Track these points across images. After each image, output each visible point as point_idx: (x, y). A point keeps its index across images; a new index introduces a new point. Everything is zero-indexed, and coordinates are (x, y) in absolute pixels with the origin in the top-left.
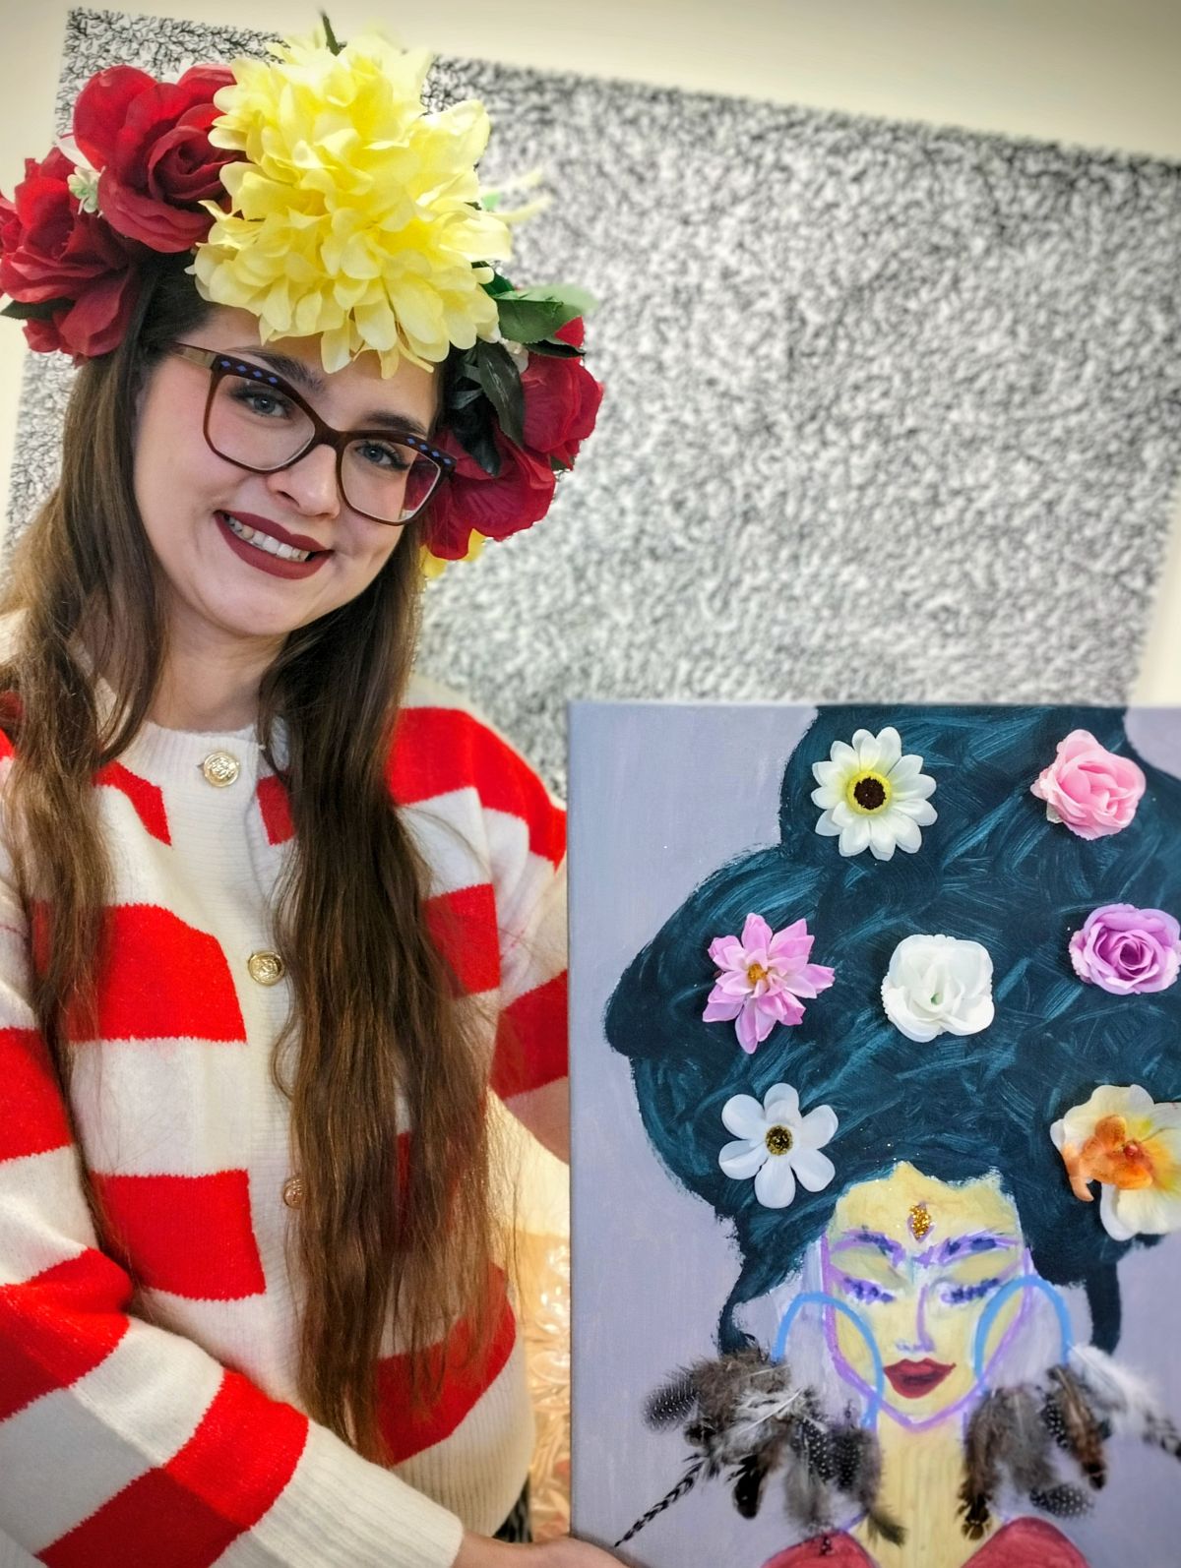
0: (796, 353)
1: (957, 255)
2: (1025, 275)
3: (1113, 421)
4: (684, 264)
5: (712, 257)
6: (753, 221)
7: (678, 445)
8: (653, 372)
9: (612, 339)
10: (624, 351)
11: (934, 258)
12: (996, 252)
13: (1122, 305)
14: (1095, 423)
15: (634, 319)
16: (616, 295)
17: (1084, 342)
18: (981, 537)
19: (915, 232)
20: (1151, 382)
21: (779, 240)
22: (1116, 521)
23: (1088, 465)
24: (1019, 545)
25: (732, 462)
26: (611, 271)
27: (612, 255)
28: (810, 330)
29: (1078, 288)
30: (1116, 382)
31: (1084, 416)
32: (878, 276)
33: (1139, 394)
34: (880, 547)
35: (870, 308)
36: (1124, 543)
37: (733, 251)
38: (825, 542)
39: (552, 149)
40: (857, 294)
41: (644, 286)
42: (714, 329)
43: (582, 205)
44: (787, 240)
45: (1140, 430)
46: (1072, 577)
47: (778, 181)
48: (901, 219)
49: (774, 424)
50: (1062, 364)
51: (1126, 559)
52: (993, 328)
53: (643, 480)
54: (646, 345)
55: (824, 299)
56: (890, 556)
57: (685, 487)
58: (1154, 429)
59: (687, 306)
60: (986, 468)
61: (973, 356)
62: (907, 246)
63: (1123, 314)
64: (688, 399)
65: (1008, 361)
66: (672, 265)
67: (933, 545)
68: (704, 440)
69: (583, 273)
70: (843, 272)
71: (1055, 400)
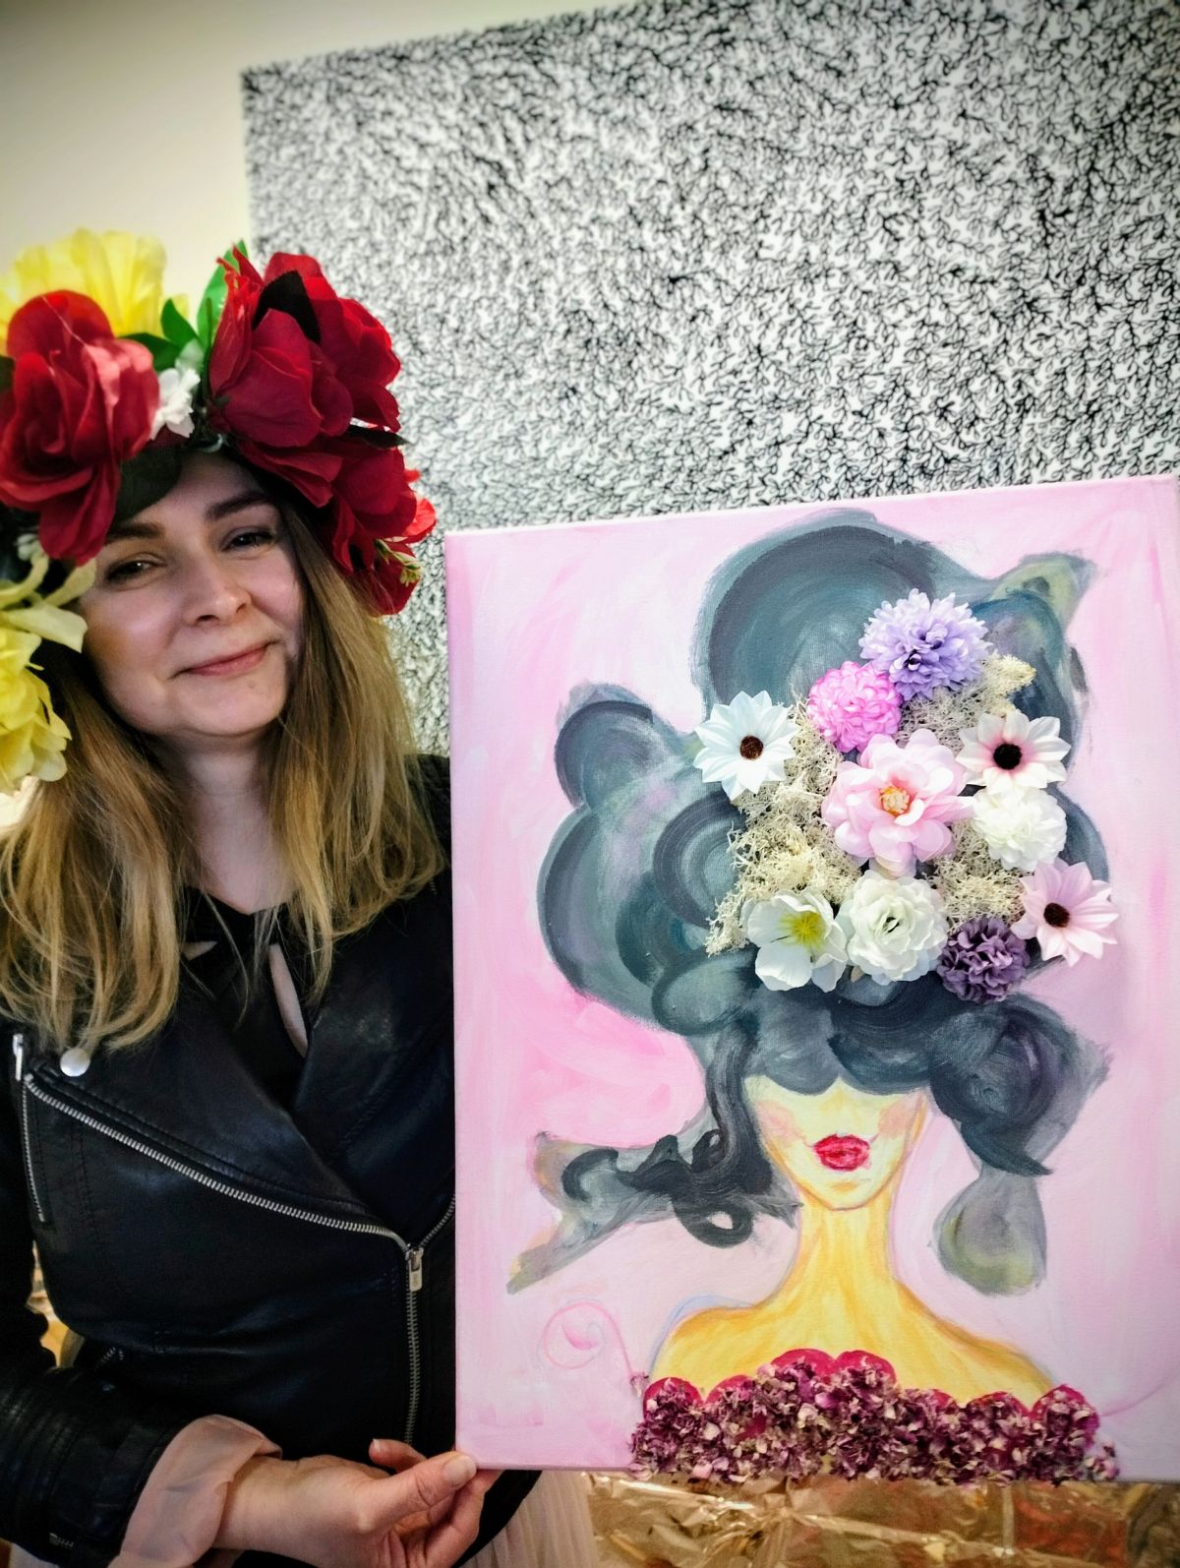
0: (1049, 217)
5: (934, 136)
6: (972, 85)
7: (932, 348)
8: (888, 277)
15: (858, 225)
16: (834, 204)
19: (1164, 45)
21: (1005, 98)
25: (997, 351)
26: (823, 180)
27: (824, 164)
28: (1059, 186)
32: (1128, 107)
39: (738, 69)
40: (1108, 133)
42: (949, 214)
43: (778, 118)
44: (1014, 96)
47: (993, 33)
54: (877, 250)
55: (1069, 149)
57: (949, 391)
59: (915, 196)
62: (1157, 64)
64: (934, 295)
68: (961, 335)
70: (1085, 113)
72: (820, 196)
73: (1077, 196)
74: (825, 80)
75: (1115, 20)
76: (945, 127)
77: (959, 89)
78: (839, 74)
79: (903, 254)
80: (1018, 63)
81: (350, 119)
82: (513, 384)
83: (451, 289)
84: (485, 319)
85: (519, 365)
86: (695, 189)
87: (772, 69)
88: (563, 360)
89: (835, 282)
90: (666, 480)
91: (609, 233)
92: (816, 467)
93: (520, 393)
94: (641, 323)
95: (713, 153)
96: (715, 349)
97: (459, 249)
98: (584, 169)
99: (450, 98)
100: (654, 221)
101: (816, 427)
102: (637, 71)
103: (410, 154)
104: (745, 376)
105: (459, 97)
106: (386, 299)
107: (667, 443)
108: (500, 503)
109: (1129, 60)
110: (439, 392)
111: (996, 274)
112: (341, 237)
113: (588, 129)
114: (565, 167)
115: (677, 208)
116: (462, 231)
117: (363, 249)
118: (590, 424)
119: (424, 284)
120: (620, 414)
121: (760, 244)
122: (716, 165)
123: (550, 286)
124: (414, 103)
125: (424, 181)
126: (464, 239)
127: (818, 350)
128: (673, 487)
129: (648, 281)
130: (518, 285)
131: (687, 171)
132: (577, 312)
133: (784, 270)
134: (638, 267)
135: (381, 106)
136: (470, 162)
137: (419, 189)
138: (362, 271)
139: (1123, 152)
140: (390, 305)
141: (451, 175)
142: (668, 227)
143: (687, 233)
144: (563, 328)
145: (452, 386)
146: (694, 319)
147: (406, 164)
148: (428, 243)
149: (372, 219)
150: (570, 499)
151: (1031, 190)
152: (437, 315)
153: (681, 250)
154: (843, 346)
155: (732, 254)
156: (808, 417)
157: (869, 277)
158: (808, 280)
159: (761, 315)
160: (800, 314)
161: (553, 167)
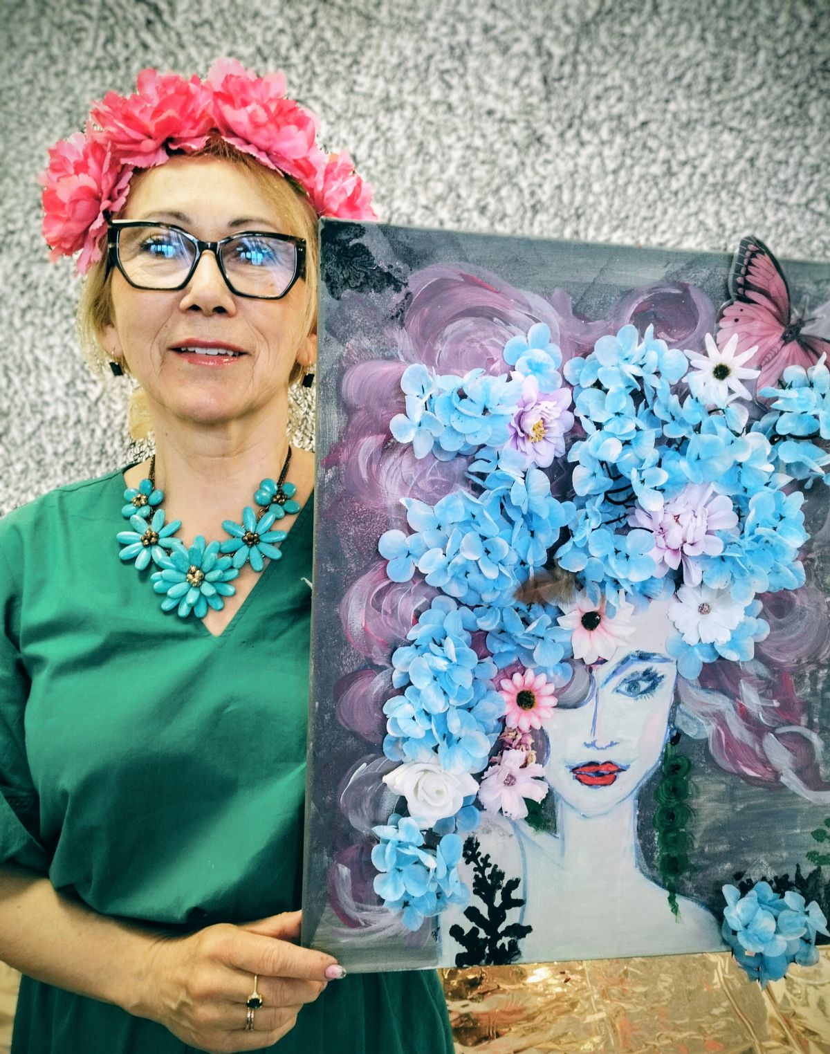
0: (549, 80)
3: (785, 92)
4: (453, 27)
5: (473, 18)
7: (475, 164)
9: (410, 93)
10: (420, 100)
13: (776, 6)
14: (772, 95)
15: (423, 75)
16: (406, 59)
17: (755, 37)
18: (708, 193)
20: (807, 58)
22: (800, 164)
23: (773, 127)
24: (735, 194)
25: (517, 169)
26: (398, 41)
27: (399, 30)
28: (556, 61)
30: (783, 63)
31: (764, 91)
32: (598, 13)
33: (799, 69)
34: (636, 214)
35: (597, 37)
36: (809, 179)
37: (488, 11)
38: (596, 217)
40: (586, 29)
41: (427, 49)
42: (484, 72)
45: (804, 95)
46: (777, 210)
49: (542, 136)
50: (742, 56)
51: (811, 191)
52: (688, 38)
53: (453, 195)
54: (436, 94)
55: (562, 37)
56: (645, 219)
57: (486, 195)
58: (814, 93)
59: (461, 58)
60: (701, 141)
61: (678, 61)
63: (778, 11)
64: (475, 128)
65: (703, 60)
66: (444, 30)
67: (674, 204)
68: (493, 157)
69: (379, 47)
70: (572, 14)
71: (741, 83)
72: (396, 53)
73: (567, 69)
76: (481, 14)
79: (454, 98)
86: (307, 39)
89: (408, 113)
95: (320, 14)
97: (123, 66)
98: (223, 16)
100: (276, 58)
106: (62, 100)
111: (516, 117)
112: (23, 49)
114: (208, 13)
115: (293, 52)
116: (125, 53)
117: (43, 59)
119: (93, 91)
121: (355, 82)
122: (322, 22)
126: (127, 59)
127: (396, 160)
131: (301, 25)
133: (372, 102)
137: (89, 17)
138: (42, 76)
139: (595, 41)
140: (66, 104)
142: (286, 64)
143: (301, 69)
148: (98, 60)
149: (50, 37)
151: (538, 61)
153: (296, 81)
154: (413, 159)
155: (334, 87)
156: (390, 207)
157: (431, 111)
158: (389, 110)
159: (355, 133)
160: (384, 134)
161: (199, 12)
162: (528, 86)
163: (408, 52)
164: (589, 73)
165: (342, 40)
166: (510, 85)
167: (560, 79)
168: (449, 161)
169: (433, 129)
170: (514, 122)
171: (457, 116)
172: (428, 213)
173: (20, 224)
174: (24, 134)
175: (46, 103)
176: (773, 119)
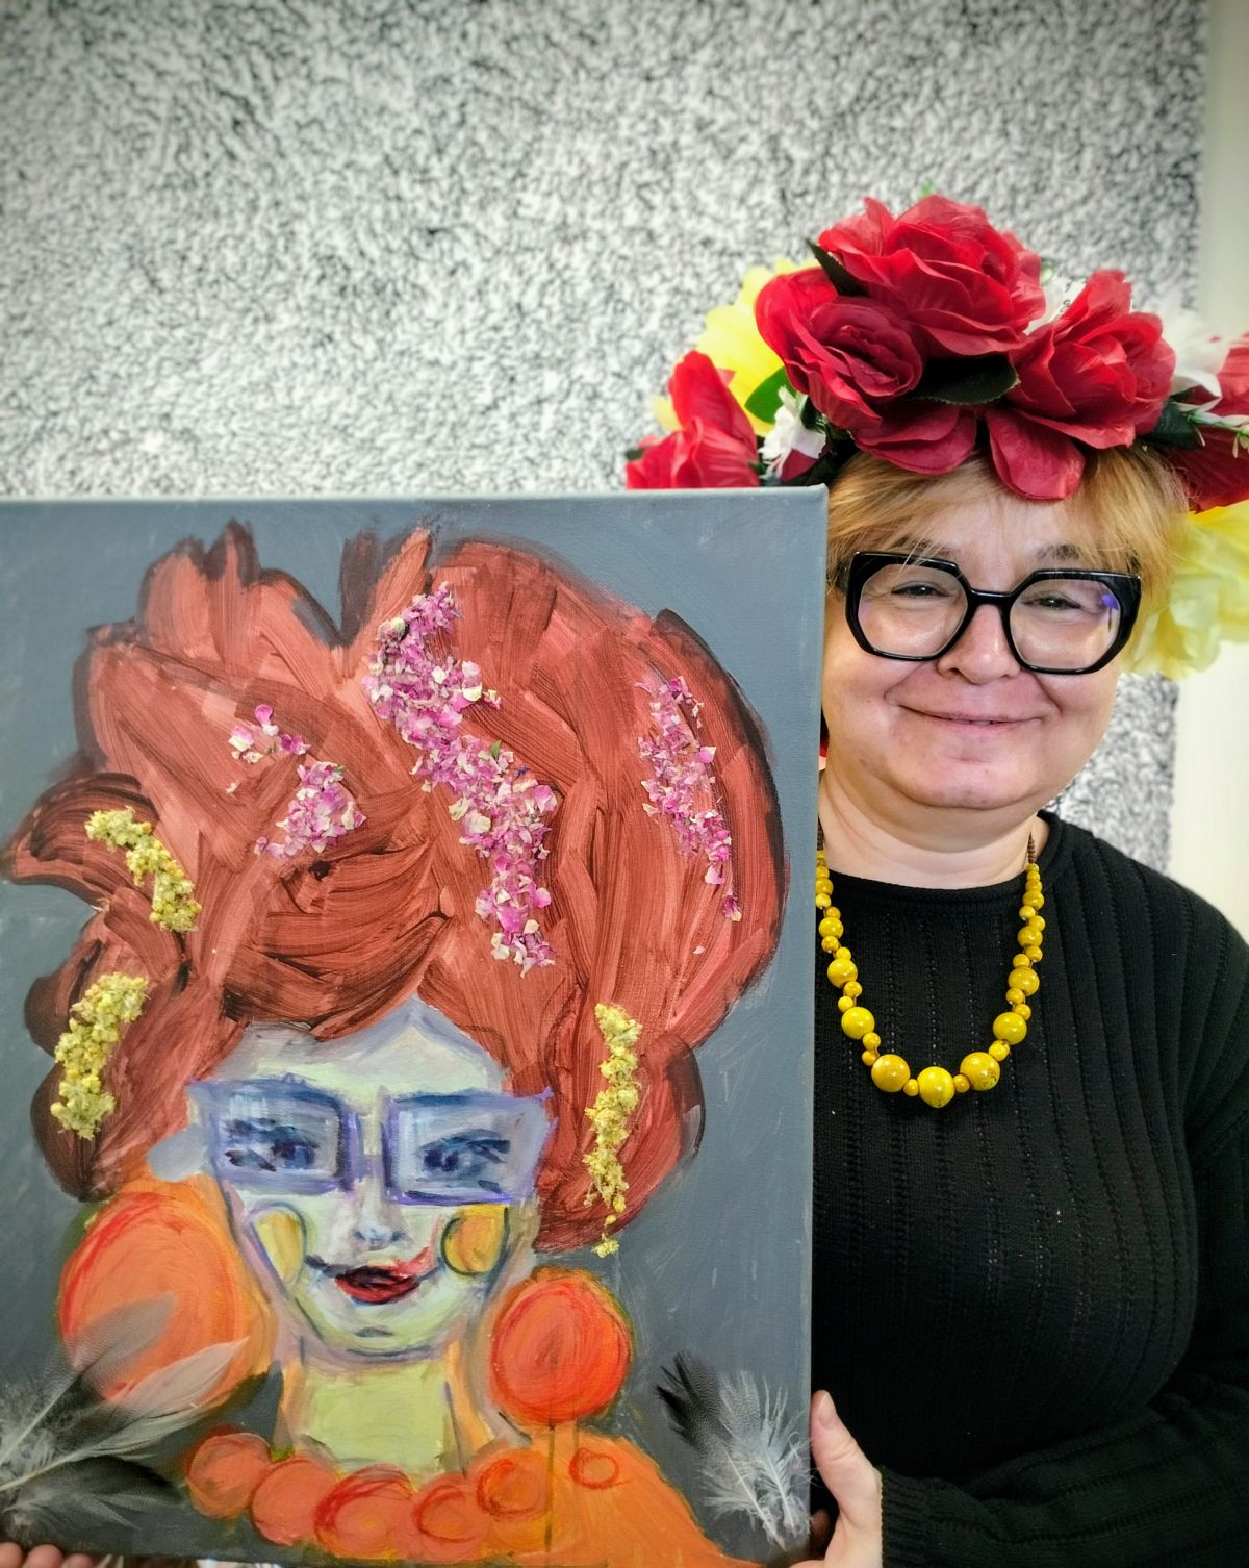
0: (789, 195)
1: (935, 64)
2: (1005, 72)
4: (655, 121)
5: (683, 110)
6: (718, 65)
8: (643, 243)
9: (594, 217)
10: (610, 227)
11: (912, 69)
12: (972, 52)
13: (1108, 86)
14: (1103, 212)
15: (613, 191)
19: (887, 46)
20: (1151, 159)
21: (748, 80)
26: (579, 144)
27: (580, 128)
28: (798, 168)
29: (1061, 76)
30: (1118, 166)
31: (1091, 206)
32: (858, 99)
33: (1140, 174)
35: (856, 134)
37: (703, 100)
39: (494, 27)
40: (840, 121)
41: (618, 155)
42: (698, 187)
43: (534, 79)
44: (757, 79)
45: (1148, 210)
47: (737, 18)
48: (869, 35)
52: (983, 132)
53: (655, 357)
54: (632, 216)
55: (806, 133)
58: (1162, 208)
59: (666, 166)
61: (971, 164)
62: (881, 63)
63: (1111, 94)
65: (1006, 163)
66: (642, 127)
69: (552, 152)
70: (820, 101)
71: (1057, 195)
72: (576, 160)
73: (813, 179)
74: (578, 47)
75: (845, 19)
76: (694, 103)
77: (707, 67)
78: (593, 42)
79: (657, 222)
80: (759, 48)
81: (76, 36)
82: (262, 328)
83: (193, 225)
84: (231, 259)
85: (269, 309)
86: (452, 143)
87: (528, 31)
88: (317, 306)
89: (593, 244)
90: (428, 434)
91: (364, 179)
92: (578, 426)
93: (270, 338)
94: (401, 271)
95: (470, 108)
96: (476, 304)
97: (202, 184)
98: (337, 112)
99: (190, 26)
100: (410, 170)
101: (577, 387)
102: (391, 19)
103: (146, 82)
104: (506, 333)
105: (201, 26)
106: (120, 232)
107: (428, 396)
108: (251, 452)
109: (857, 56)
110: (180, 333)
111: (742, 247)
112: (67, 163)
113: (341, 71)
114: (317, 108)
115: (434, 161)
116: (205, 166)
117: (94, 177)
118: (346, 374)
119: (162, 218)
120: (379, 365)
121: (519, 202)
122: (473, 120)
123: (302, 229)
124: (150, 26)
125: (162, 110)
126: (207, 174)
127: (578, 311)
128: (436, 441)
129: (405, 232)
130: (267, 226)
131: (444, 124)
132: (330, 258)
133: (543, 230)
134: (395, 215)
135: (112, 26)
136: (214, 94)
137: (156, 118)
138: (92, 200)
139: (853, 139)
140: (124, 238)
141: (193, 107)
142: (424, 178)
143: (445, 185)
144: (316, 273)
145: (195, 327)
146: (453, 272)
147: (142, 91)
148: (168, 176)
149: (103, 146)
150: (328, 449)
151: (773, 169)
152: (177, 252)
153: (439, 202)
154: (601, 309)
155: (490, 210)
156: (569, 376)
157: (624, 243)
158: (567, 241)
159: (521, 273)
160: (559, 274)
161: (304, 107)
162: (759, 204)
163: (593, 159)
164: (843, 185)
165: (501, 144)
166: (734, 204)
167: (803, 194)
168: (650, 310)
169: (628, 266)
170: (740, 255)
171: (661, 248)
172: (622, 382)
173: (65, 403)
174: (69, 280)
175: (98, 235)
176: (1104, 244)
